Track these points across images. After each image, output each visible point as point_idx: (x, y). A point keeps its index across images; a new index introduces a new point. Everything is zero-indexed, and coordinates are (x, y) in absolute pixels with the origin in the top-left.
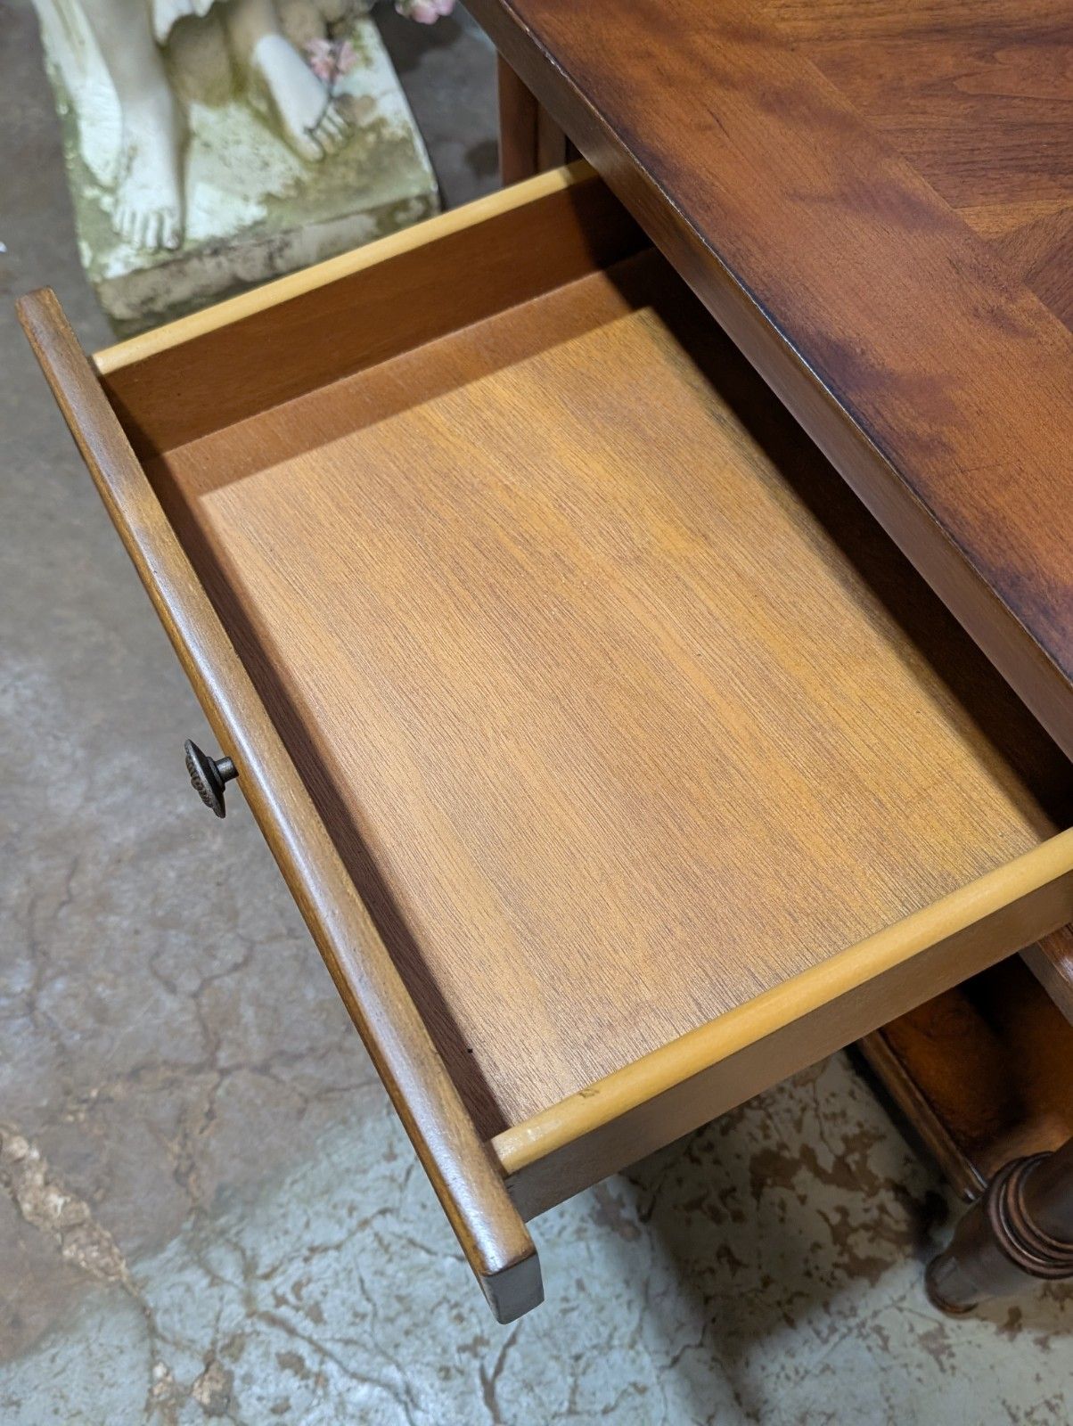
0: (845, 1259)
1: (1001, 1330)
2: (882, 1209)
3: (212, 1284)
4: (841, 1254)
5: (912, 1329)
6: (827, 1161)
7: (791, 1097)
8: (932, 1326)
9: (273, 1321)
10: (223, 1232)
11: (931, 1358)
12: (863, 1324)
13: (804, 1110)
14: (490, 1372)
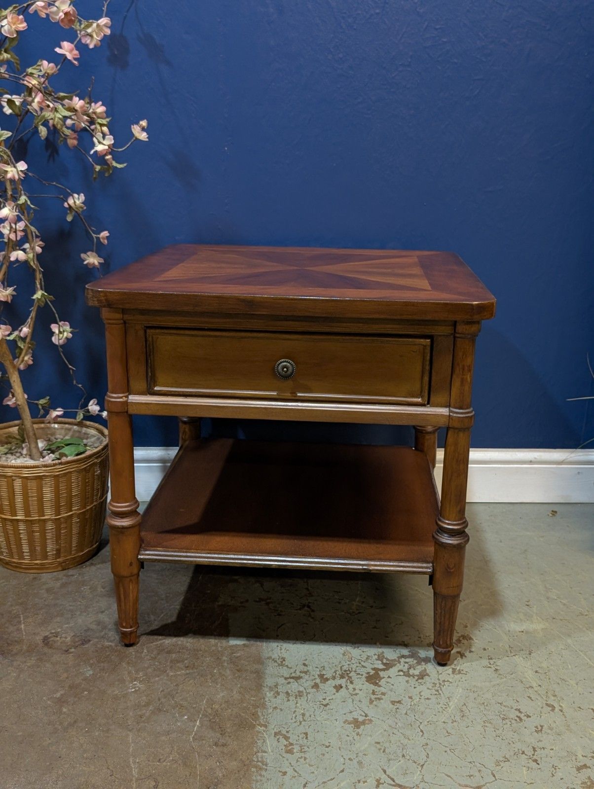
0: (416, 678)
1: (462, 658)
2: (406, 663)
4: (414, 678)
5: (449, 674)
6: (381, 667)
7: (353, 664)
8: (451, 670)
11: (461, 675)
12: (440, 684)
13: (360, 663)
14: (393, 783)
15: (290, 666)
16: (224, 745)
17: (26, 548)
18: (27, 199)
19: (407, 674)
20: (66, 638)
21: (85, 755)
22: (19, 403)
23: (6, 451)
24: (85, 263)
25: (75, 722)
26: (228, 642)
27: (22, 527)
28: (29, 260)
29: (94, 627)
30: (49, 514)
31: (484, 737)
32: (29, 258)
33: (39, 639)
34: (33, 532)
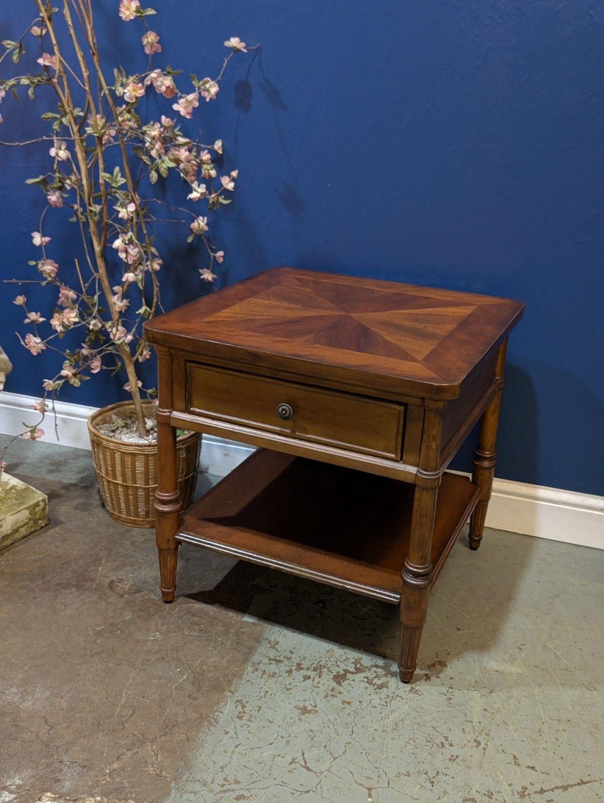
0: (376, 686)
1: (426, 680)
2: (375, 672)
3: (195, 795)
4: (374, 686)
5: (405, 691)
6: (353, 670)
7: (330, 661)
8: (410, 688)
9: (224, 791)
10: (187, 781)
11: (415, 694)
12: (393, 697)
13: (336, 662)
14: (304, 764)
15: (279, 650)
16: (195, 699)
17: (123, 505)
18: (132, 235)
19: (370, 682)
20: (126, 585)
21: (96, 679)
22: (132, 390)
23: (123, 425)
24: (202, 277)
25: (101, 652)
26: (243, 617)
27: (120, 489)
28: (138, 281)
29: (150, 580)
30: (140, 484)
31: (401, 752)
32: (138, 279)
33: (107, 581)
34: (128, 494)
